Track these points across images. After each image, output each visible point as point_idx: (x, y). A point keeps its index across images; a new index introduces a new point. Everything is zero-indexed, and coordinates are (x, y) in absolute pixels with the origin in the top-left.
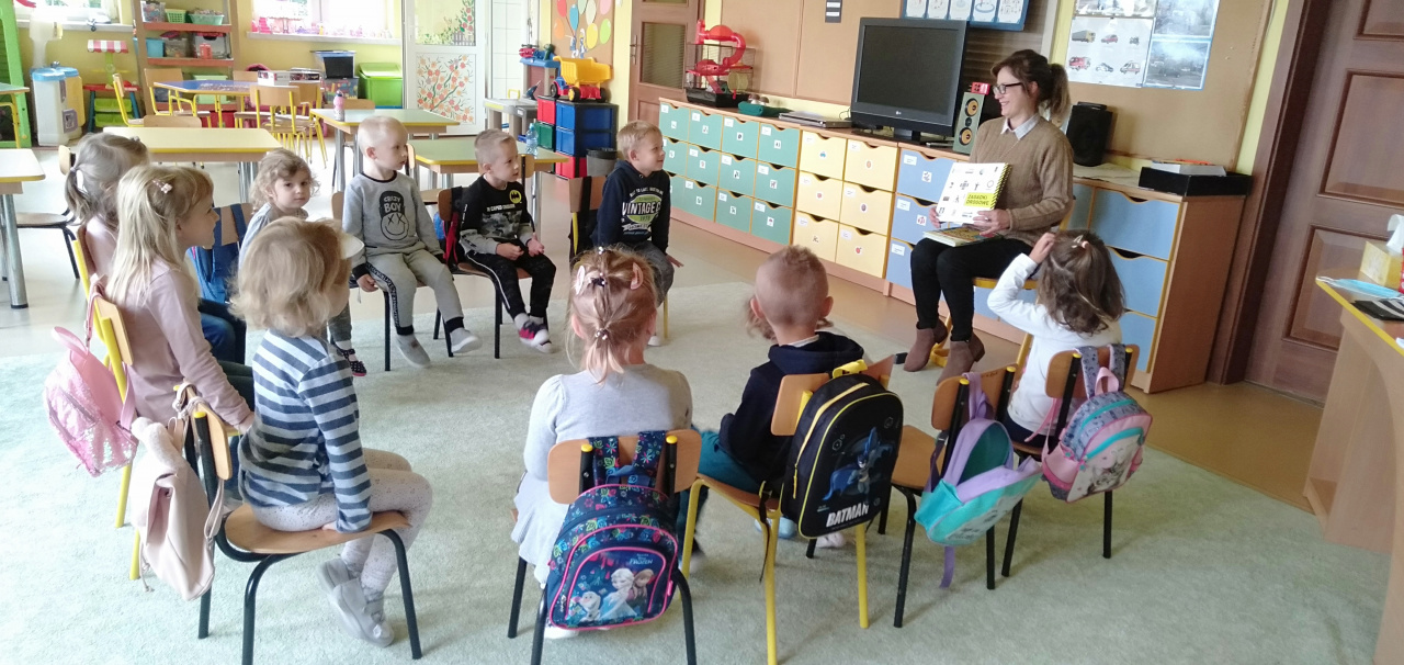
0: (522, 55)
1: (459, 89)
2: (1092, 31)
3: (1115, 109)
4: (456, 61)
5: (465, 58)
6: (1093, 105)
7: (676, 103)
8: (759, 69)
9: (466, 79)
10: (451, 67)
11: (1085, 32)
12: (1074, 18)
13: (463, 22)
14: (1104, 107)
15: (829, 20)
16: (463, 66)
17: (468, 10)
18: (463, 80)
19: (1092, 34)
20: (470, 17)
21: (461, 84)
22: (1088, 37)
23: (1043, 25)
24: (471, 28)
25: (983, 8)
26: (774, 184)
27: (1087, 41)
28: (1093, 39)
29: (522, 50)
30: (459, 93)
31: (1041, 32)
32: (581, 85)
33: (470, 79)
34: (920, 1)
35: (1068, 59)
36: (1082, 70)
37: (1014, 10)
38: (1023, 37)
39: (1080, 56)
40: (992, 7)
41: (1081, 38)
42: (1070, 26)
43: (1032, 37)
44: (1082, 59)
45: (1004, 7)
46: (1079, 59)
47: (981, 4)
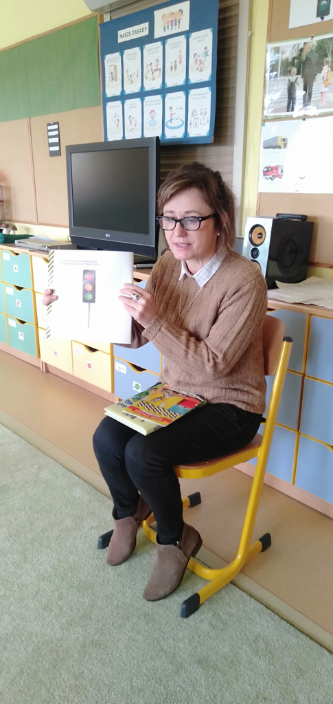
2: (284, 136)
3: (315, 218)
6: (294, 216)
11: (276, 139)
12: (263, 125)
14: (304, 218)
15: (53, 154)
19: (284, 140)
22: (280, 143)
23: (232, 136)
26: (19, 304)
27: (279, 147)
28: (285, 146)
31: (232, 144)
34: (118, 125)
35: (262, 169)
36: (277, 179)
37: (203, 122)
38: (213, 150)
39: (273, 165)
40: (181, 123)
41: (272, 145)
42: (260, 133)
43: (223, 149)
44: (276, 168)
45: (192, 121)
46: (272, 168)
47: (171, 121)
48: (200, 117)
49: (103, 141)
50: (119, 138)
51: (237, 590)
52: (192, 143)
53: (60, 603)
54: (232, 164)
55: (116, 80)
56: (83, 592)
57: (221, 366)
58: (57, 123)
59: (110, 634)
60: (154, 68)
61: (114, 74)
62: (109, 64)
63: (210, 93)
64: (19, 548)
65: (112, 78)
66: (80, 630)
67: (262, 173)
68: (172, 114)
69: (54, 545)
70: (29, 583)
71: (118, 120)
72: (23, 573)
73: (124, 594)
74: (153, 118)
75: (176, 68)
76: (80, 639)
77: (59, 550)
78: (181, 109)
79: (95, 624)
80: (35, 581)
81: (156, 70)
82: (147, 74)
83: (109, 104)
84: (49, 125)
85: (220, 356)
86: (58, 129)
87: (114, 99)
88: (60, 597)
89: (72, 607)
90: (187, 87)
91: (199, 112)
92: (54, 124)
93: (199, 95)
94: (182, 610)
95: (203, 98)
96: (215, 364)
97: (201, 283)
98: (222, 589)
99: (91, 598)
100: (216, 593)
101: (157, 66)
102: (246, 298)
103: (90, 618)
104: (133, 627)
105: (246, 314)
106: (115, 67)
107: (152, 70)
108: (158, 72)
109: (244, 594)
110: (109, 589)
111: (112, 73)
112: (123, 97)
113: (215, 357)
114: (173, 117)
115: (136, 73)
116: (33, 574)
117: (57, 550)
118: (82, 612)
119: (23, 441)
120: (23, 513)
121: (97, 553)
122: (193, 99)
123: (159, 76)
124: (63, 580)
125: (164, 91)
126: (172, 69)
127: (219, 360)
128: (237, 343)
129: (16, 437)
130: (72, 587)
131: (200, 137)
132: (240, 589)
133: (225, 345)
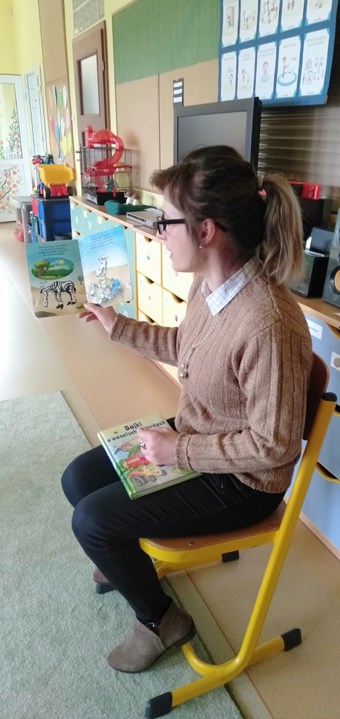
0: (34, 164)
4: (9, 170)
5: (15, 167)
9: (18, 182)
10: (6, 175)
13: (12, 142)
16: (15, 173)
17: (15, 133)
20: (17, 139)
21: (15, 186)
24: (18, 146)
25: (286, 79)
29: (34, 160)
30: (14, 192)
32: (51, 185)
33: (21, 182)
34: (231, 82)
37: (317, 76)
40: (294, 77)
45: (306, 75)
47: (283, 75)
48: (315, 70)
49: (216, 101)
50: (231, 98)
51: (228, 699)
52: (303, 104)
53: (26, 653)
55: (233, 26)
56: (55, 647)
58: (182, 80)
59: (56, 713)
60: (271, 7)
61: (231, 18)
62: (227, 6)
63: (328, 36)
64: (19, 569)
65: (229, 23)
66: (29, 697)
68: (285, 67)
69: (54, 575)
70: (8, 617)
71: (232, 75)
72: (8, 602)
73: (96, 662)
74: (265, 72)
75: (293, 6)
76: (24, 708)
77: (56, 583)
78: (295, 59)
79: (48, 692)
80: (15, 616)
81: (273, 10)
82: (264, 16)
83: (225, 56)
84: (175, 82)
86: (182, 87)
87: (230, 49)
88: (29, 646)
89: (35, 663)
90: (302, 31)
91: (313, 64)
92: (179, 81)
93: (315, 39)
94: (147, 708)
95: (320, 43)
98: (211, 691)
99: (60, 657)
100: (200, 696)
101: (274, 4)
103: (47, 684)
104: (86, 712)
106: (233, 9)
107: (268, 10)
108: (274, 12)
109: (234, 707)
110: (83, 651)
111: (229, 17)
112: (238, 47)
114: (286, 70)
115: (252, 16)
116: (17, 608)
117: (54, 582)
118: (42, 672)
119: (84, 437)
120: (44, 526)
121: (93, 598)
122: (309, 45)
123: (275, 17)
124: (42, 623)
125: (278, 37)
126: (289, 8)
129: (79, 431)
130: (47, 635)
131: (313, 96)
132: (233, 698)
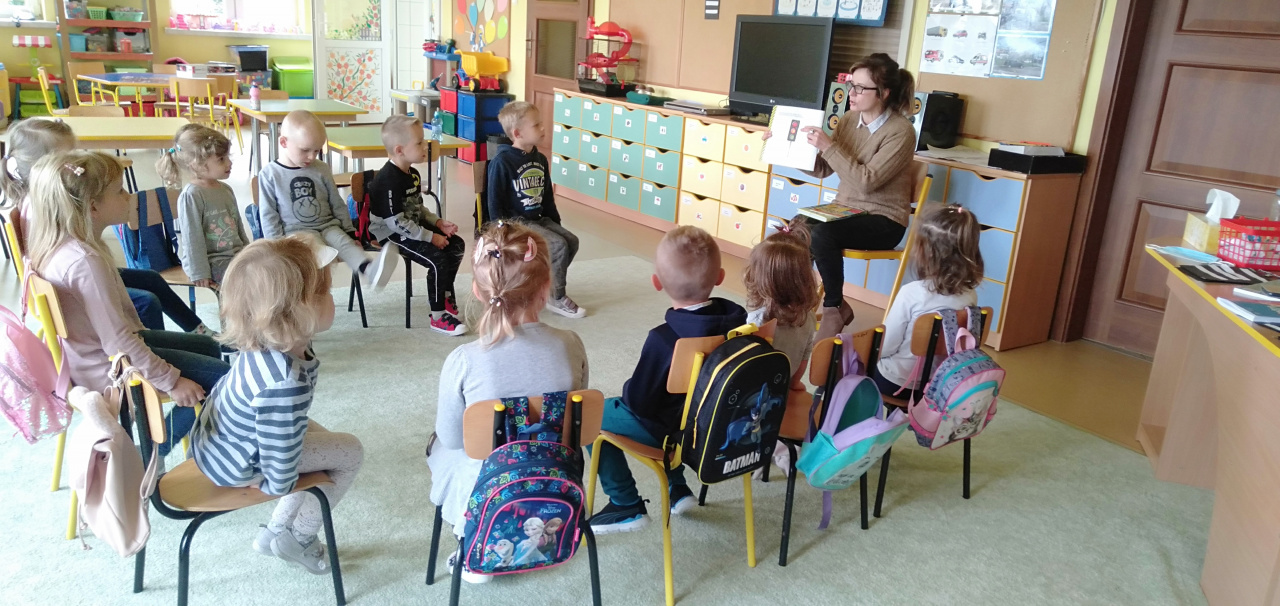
0: (425, 49)
1: (367, 80)
2: (944, 27)
3: (966, 96)
4: (364, 55)
5: (372, 52)
6: (947, 93)
7: (569, 93)
8: (645, 62)
9: (373, 71)
10: (359, 61)
11: (938, 28)
12: (928, 15)
13: (369, 19)
14: (956, 95)
15: (708, 17)
16: (370, 59)
17: (374, 8)
18: (370, 72)
19: (945, 30)
20: (376, 15)
21: (369, 76)
22: (941, 32)
23: (900, 22)
24: (377, 25)
25: (848, 6)
26: (660, 166)
27: (940, 35)
28: (946, 34)
29: (425, 44)
30: (367, 84)
31: (899, 28)
32: (481, 77)
33: (377, 72)
35: (924, 52)
36: (936, 62)
37: (875, 8)
38: (883, 32)
39: (934, 49)
40: (855, 5)
41: (935, 33)
42: (925, 23)
43: (891, 32)
44: (936, 52)
46: (933, 52)
47: (845, 2)
48: (874, 3)
50: (790, 13)
52: (863, 24)
54: (898, 45)
57: (873, 179)
67: (924, 56)
85: (873, 172)
96: (869, 177)
97: (872, 131)
102: (899, 140)
105: (897, 150)
113: (870, 172)
127: (872, 175)
128: (886, 167)
133: (878, 167)
